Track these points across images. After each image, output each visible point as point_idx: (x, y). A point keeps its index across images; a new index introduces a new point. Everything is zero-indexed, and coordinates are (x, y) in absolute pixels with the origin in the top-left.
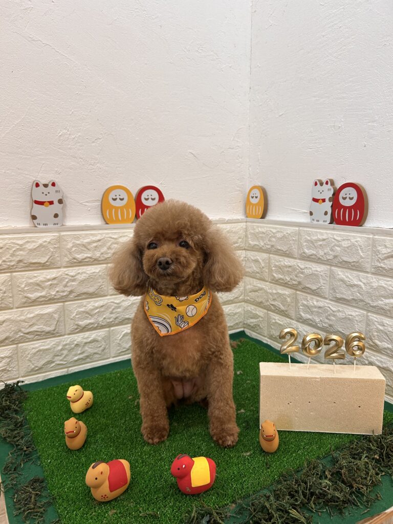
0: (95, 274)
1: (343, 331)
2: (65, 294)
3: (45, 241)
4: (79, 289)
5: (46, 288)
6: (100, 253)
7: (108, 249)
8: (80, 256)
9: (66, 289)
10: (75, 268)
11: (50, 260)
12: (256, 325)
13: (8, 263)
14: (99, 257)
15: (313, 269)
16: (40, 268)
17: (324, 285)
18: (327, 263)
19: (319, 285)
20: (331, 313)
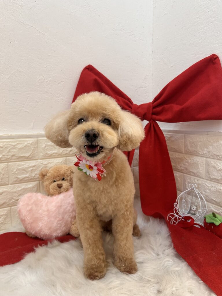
0: (59, 163)
3: (29, 143)
5: (29, 172)
8: (50, 153)
10: (46, 160)
11: (31, 155)
13: (6, 157)
14: (62, 153)
15: (194, 160)
16: (26, 159)
17: (201, 170)
18: (204, 156)
19: (198, 170)
20: (207, 188)
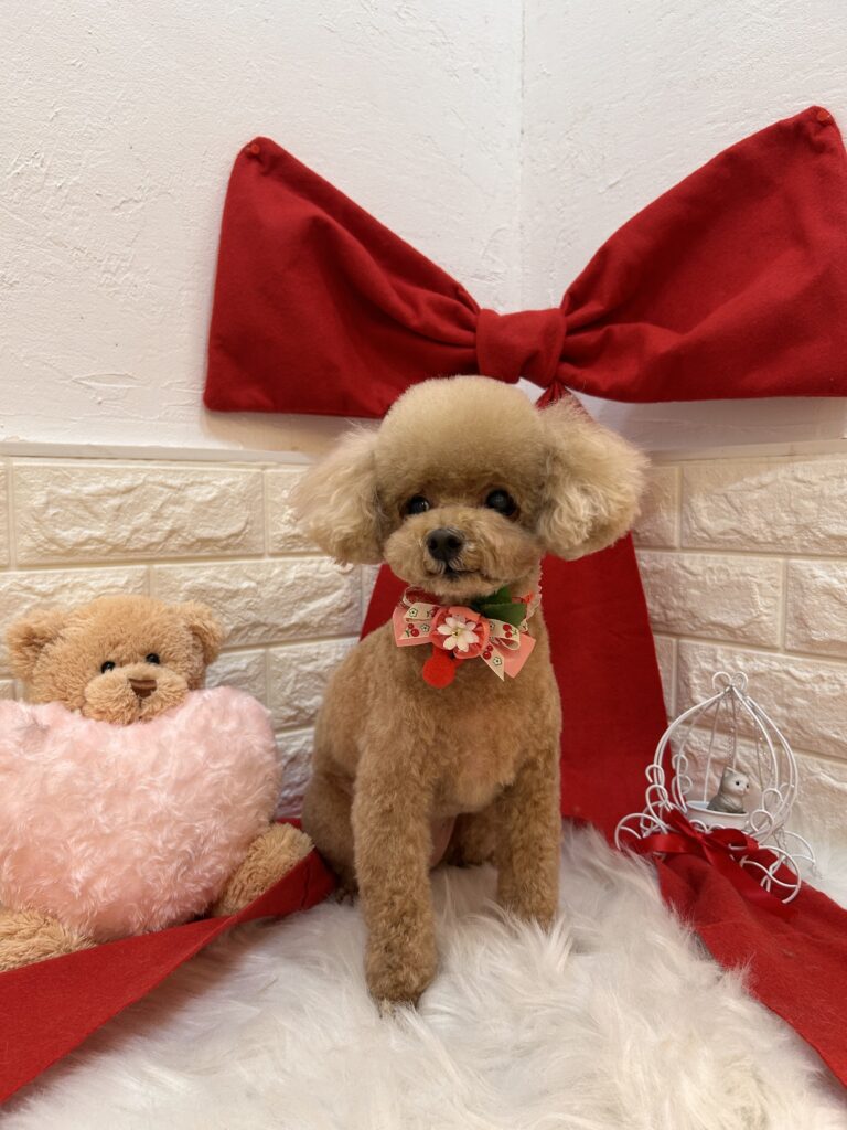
0: (113, 591)
1: (836, 736)
6: (130, 528)
7: (153, 517)
8: (70, 535)
10: (50, 571)
14: (128, 540)
15: (731, 572)
17: (766, 611)
18: (777, 548)
19: (751, 613)
20: (794, 688)
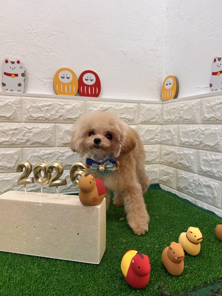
0: (46, 129)
2: (23, 142)
3: (10, 102)
4: (34, 139)
5: (9, 135)
6: (50, 114)
7: (56, 112)
8: (35, 115)
9: (24, 138)
10: (31, 124)
11: (13, 116)
12: (168, 180)
14: (50, 117)
16: (6, 120)
17: (220, 141)
19: (216, 142)
